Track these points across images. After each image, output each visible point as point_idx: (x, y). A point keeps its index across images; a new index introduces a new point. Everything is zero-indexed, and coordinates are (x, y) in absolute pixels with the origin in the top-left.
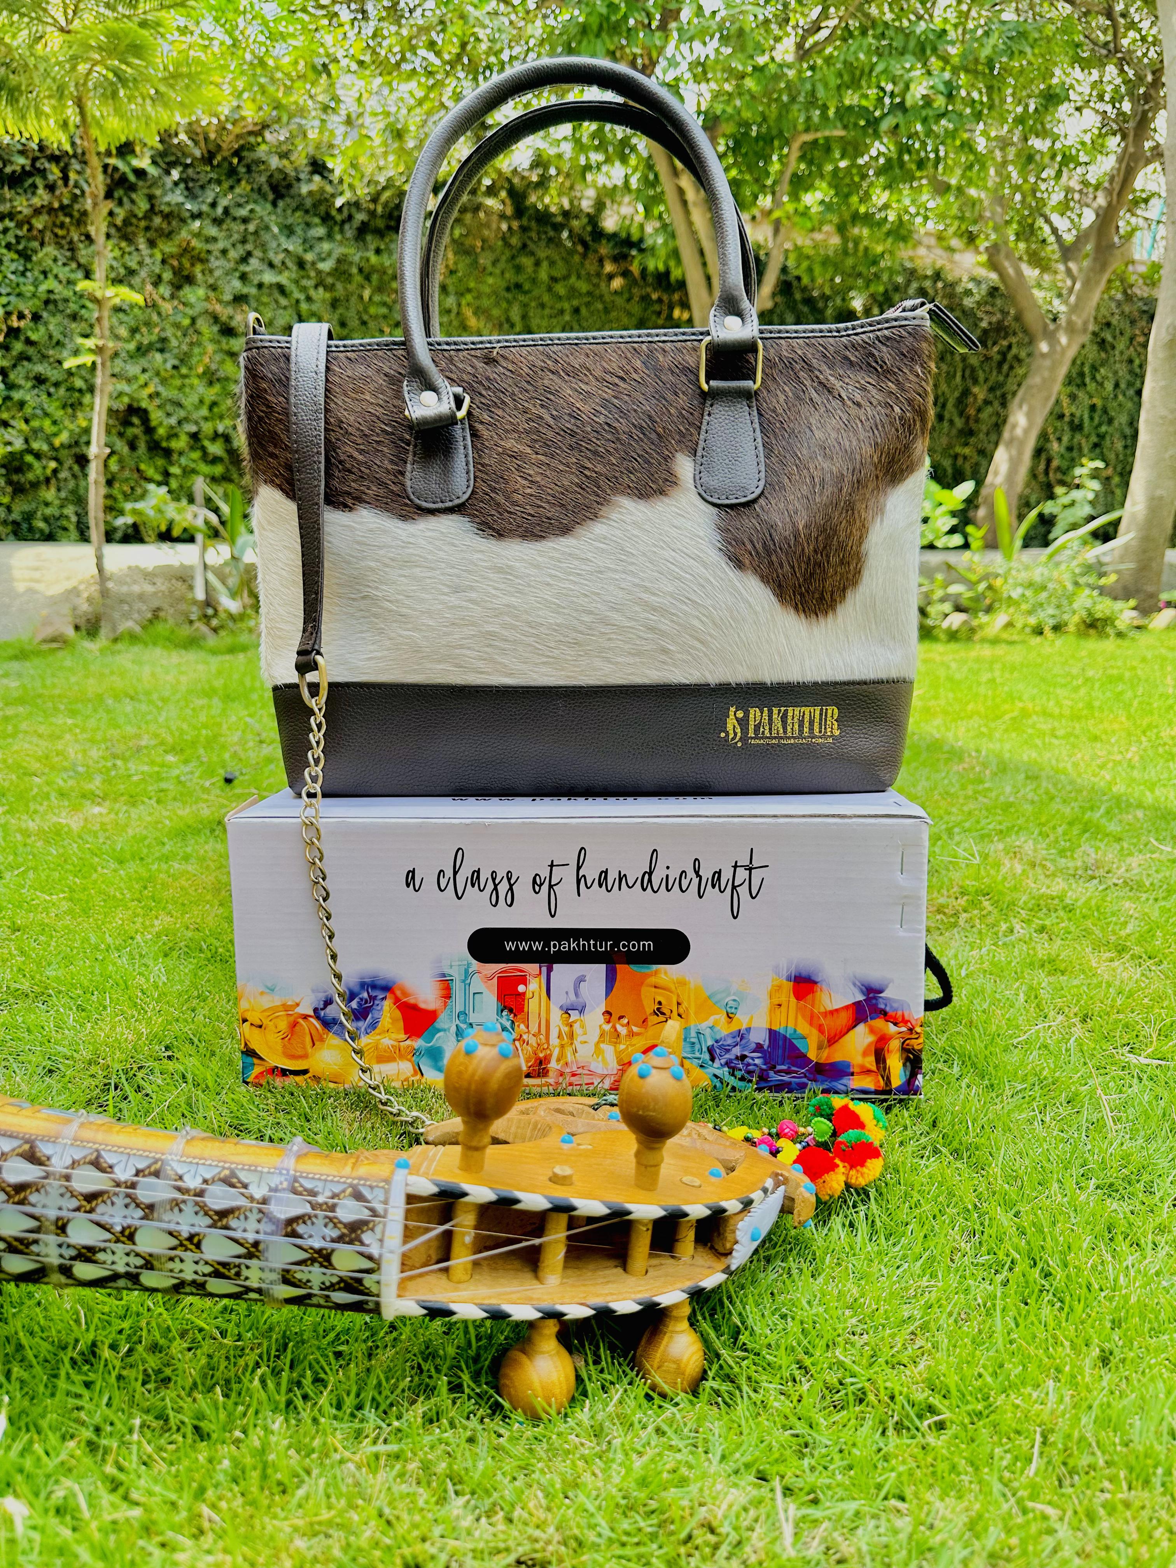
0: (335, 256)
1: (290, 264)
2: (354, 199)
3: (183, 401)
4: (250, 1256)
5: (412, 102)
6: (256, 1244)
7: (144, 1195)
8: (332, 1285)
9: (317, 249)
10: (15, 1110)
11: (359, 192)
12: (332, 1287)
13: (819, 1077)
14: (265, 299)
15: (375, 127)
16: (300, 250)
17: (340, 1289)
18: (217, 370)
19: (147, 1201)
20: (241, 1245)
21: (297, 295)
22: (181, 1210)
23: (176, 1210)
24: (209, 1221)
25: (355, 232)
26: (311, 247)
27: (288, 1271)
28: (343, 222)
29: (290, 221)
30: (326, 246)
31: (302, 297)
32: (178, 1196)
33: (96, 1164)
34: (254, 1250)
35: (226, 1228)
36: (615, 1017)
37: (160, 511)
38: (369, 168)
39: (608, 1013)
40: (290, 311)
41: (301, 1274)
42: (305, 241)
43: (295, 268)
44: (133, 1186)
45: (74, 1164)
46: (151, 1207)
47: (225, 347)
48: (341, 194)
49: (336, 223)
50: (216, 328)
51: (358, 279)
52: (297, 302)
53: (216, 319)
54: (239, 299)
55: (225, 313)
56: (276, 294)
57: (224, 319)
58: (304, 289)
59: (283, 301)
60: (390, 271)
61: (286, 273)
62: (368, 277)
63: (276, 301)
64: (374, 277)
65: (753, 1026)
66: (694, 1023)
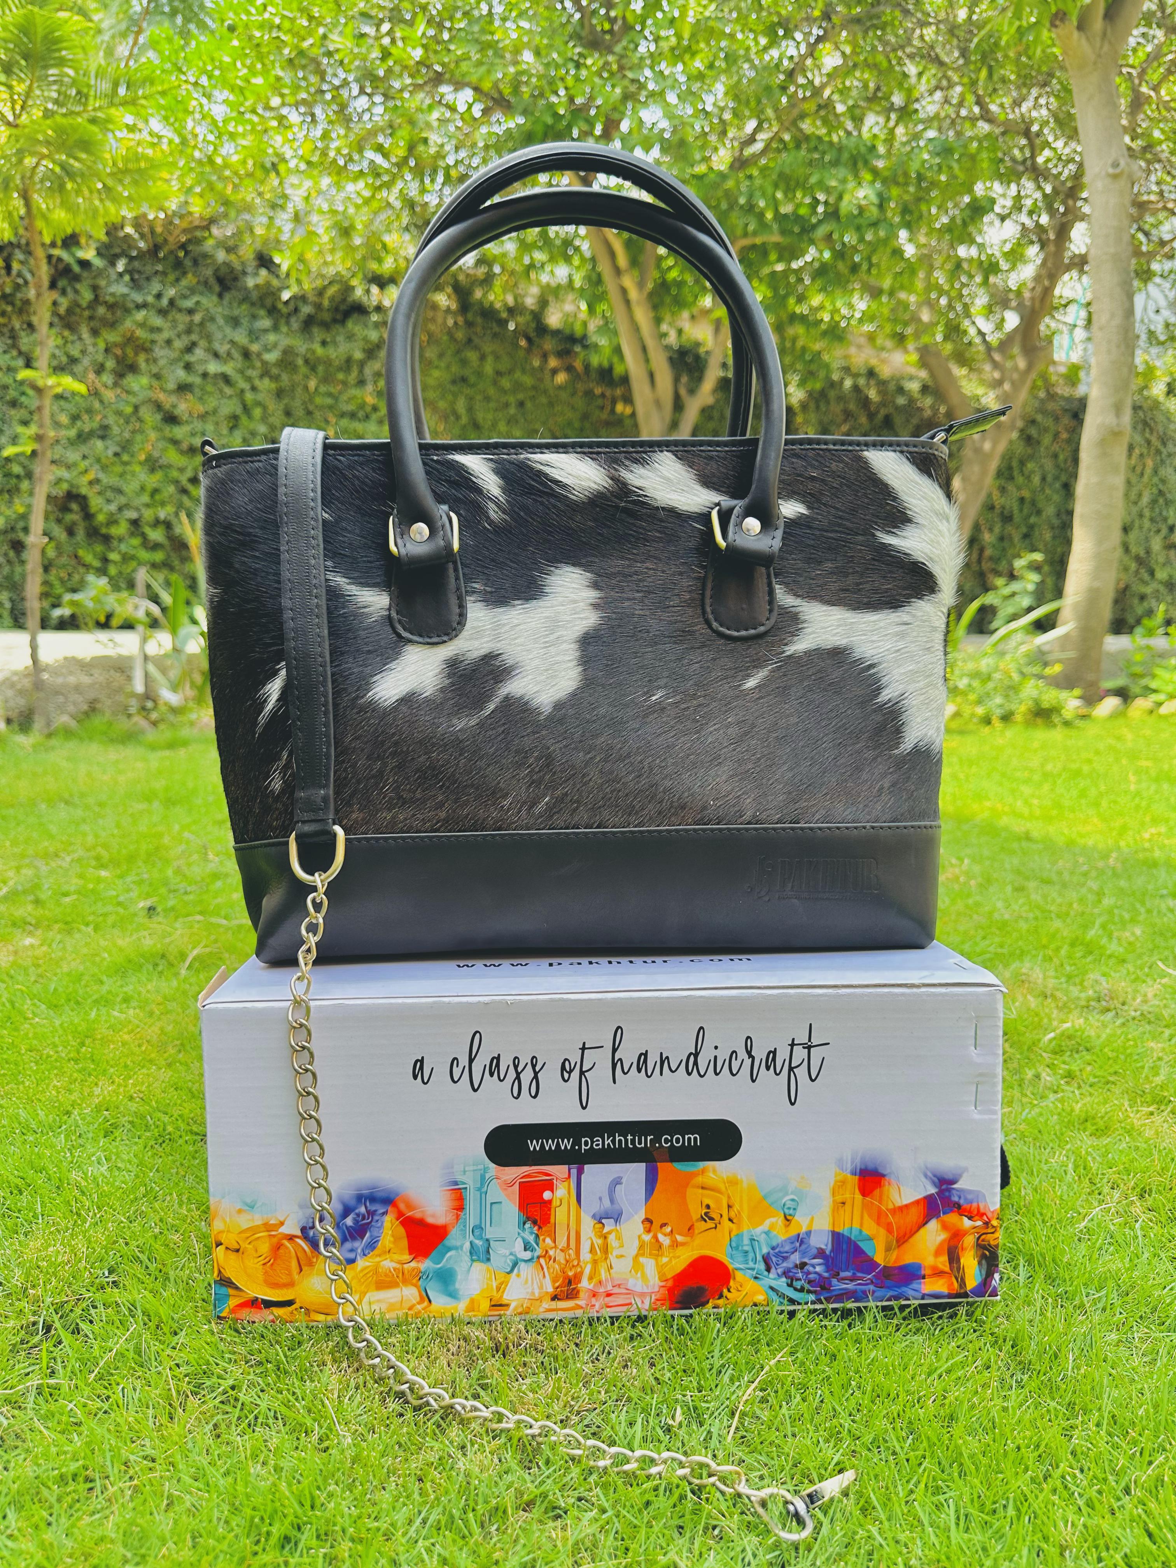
0: (281, 347)
1: (235, 355)
2: (301, 293)
3: (124, 488)
5: (359, 201)
9: (262, 340)
11: (306, 287)
13: (887, 1282)
14: (209, 390)
15: (321, 225)
16: (246, 341)
18: (160, 457)
21: (243, 385)
25: (301, 325)
26: (257, 338)
28: (289, 315)
29: (236, 312)
30: (272, 338)
31: (247, 387)
36: (656, 1225)
37: (100, 602)
38: (315, 264)
39: (648, 1220)
40: (235, 401)
42: (251, 332)
43: (240, 358)
47: (168, 435)
48: (288, 287)
49: (282, 315)
50: (159, 417)
51: (304, 370)
52: (242, 391)
53: (159, 407)
54: (183, 388)
55: (168, 401)
56: (222, 384)
57: (167, 407)
58: (249, 379)
59: (228, 391)
60: (337, 363)
61: (231, 364)
62: (313, 369)
63: (221, 391)
64: (321, 369)
65: (815, 1227)
66: (747, 1229)
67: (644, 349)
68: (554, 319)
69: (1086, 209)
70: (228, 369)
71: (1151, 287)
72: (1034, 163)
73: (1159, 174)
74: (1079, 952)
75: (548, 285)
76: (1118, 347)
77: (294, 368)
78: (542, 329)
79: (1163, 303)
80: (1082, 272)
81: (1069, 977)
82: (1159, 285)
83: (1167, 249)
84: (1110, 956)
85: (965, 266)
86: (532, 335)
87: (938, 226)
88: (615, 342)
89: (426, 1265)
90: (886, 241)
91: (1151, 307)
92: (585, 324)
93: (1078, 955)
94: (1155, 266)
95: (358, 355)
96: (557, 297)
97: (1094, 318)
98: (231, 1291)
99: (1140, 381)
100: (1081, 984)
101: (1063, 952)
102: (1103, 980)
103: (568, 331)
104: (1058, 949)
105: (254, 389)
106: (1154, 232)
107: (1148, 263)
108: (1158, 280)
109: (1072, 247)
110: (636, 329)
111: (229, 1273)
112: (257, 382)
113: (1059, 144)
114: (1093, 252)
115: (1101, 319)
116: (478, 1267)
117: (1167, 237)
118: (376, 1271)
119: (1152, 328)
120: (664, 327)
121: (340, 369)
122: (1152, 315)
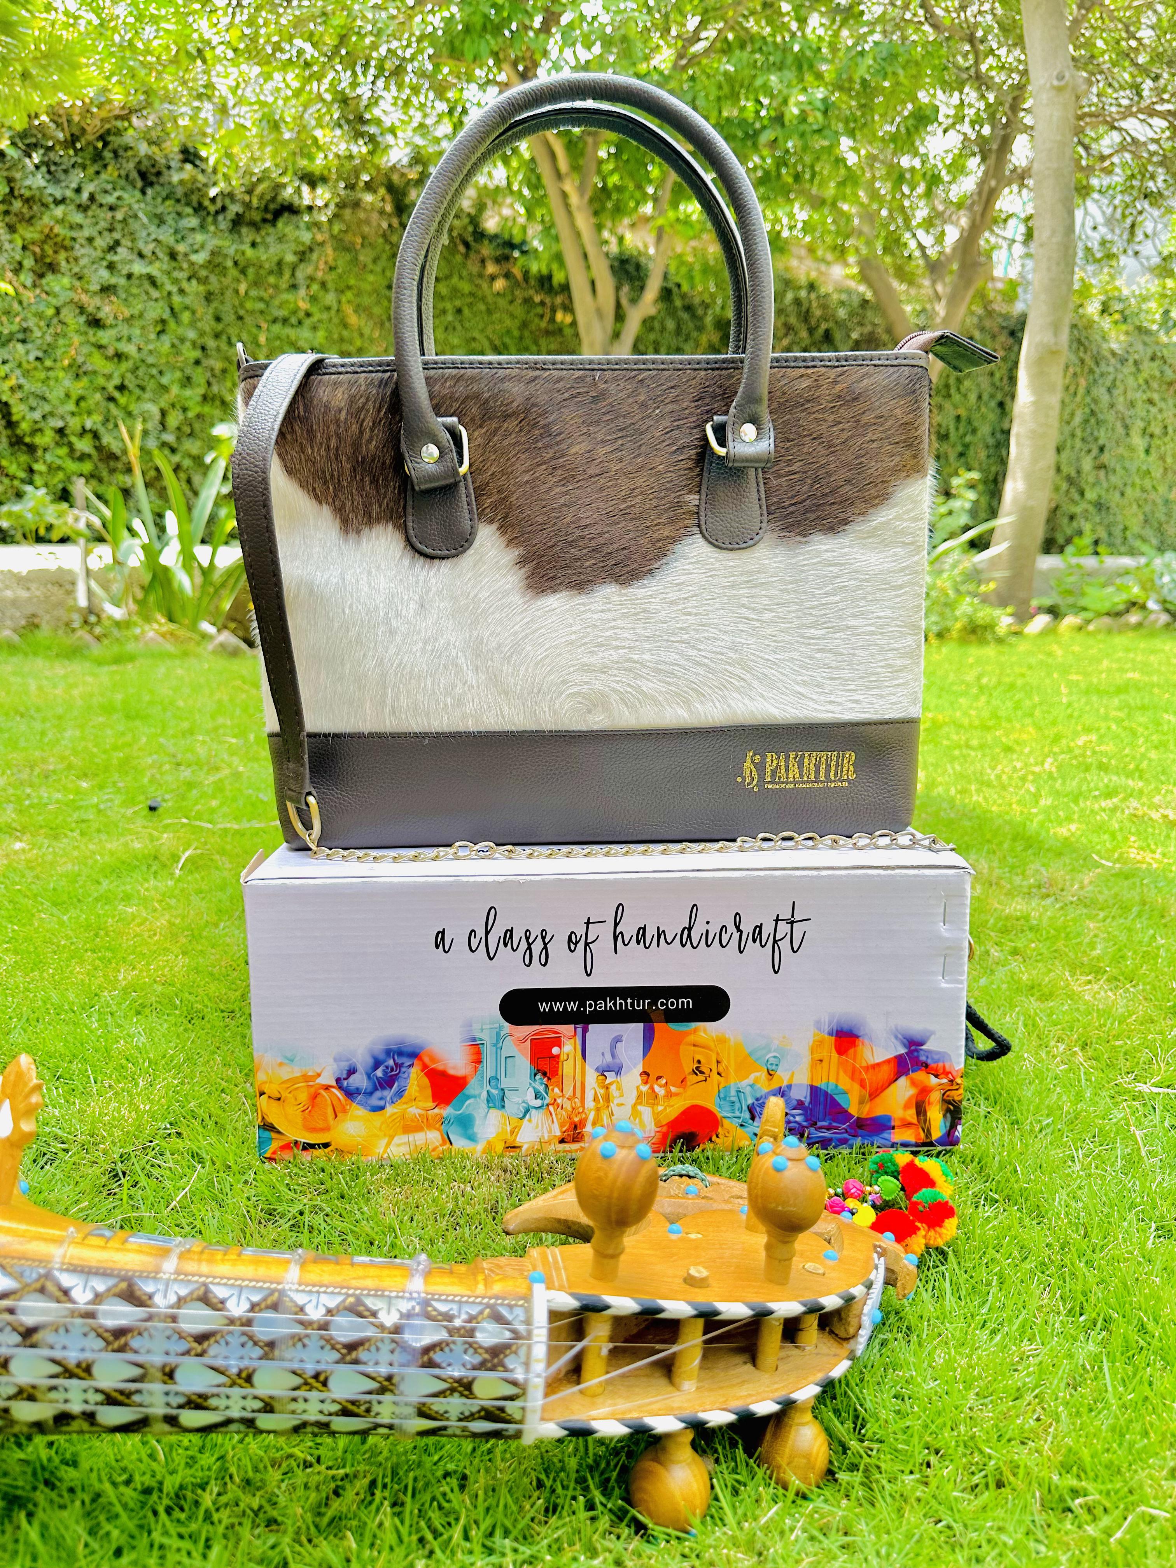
0: (209, 247)
1: (161, 255)
2: (229, 189)
3: (47, 395)
4: (382, 1390)
5: (289, 93)
6: (389, 1378)
7: (262, 1332)
8: (472, 1414)
9: (190, 241)
10: (100, 1242)
11: (234, 183)
12: (472, 1417)
13: (860, 1132)
14: (135, 291)
15: (248, 116)
16: (171, 240)
17: (481, 1418)
18: (84, 363)
19: (266, 1338)
20: (373, 1379)
21: (169, 287)
22: (304, 1346)
23: (299, 1345)
24: (336, 1356)
25: (230, 224)
26: (183, 238)
27: (424, 1404)
28: (217, 213)
29: (160, 210)
30: (199, 237)
31: (174, 289)
32: (298, 1330)
33: (206, 1299)
34: (387, 1385)
35: (356, 1362)
36: (653, 1077)
37: (39, 514)
38: (243, 160)
39: (645, 1073)
40: (161, 303)
41: (438, 1405)
42: (176, 232)
43: (166, 259)
44: (249, 1323)
45: (181, 1302)
46: (271, 1345)
47: (93, 340)
48: (215, 184)
49: (208, 213)
50: (82, 319)
51: (233, 272)
52: (169, 294)
53: (82, 310)
54: (106, 290)
55: (91, 303)
56: (147, 285)
57: (91, 309)
58: (176, 281)
59: (155, 294)
60: (267, 266)
61: (157, 264)
62: (243, 272)
63: (147, 293)
64: (251, 271)
65: (794, 1082)
66: (734, 1082)
67: (585, 256)
68: (491, 224)
69: (1028, 120)
70: (154, 270)
71: (1089, 203)
72: (978, 72)
73: (1101, 85)
74: (1019, 846)
75: (486, 187)
76: (1058, 264)
77: (224, 271)
78: (480, 235)
79: (1100, 219)
80: (1022, 185)
81: (1012, 868)
82: (1097, 201)
83: (1107, 163)
84: (1048, 850)
85: (908, 176)
86: (470, 239)
87: (880, 134)
88: (555, 248)
89: (448, 1111)
90: (829, 149)
91: (1089, 223)
92: (524, 229)
93: (1019, 849)
94: (1095, 182)
95: (290, 258)
96: (494, 202)
97: (1036, 234)
98: (273, 1135)
99: (1076, 300)
100: (1023, 874)
101: (1006, 846)
102: (1043, 870)
103: (506, 236)
104: (1001, 843)
105: (181, 291)
106: (1094, 146)
107: (1087, 177)
108: (1096, 196)
109: (1014, 159)
110: (578, 234)
111: (271, 1119)
112: (185, 285)
113: (1003, 52)
114: (1035, 166)
115: (1042, 234)
116: (494, 1114)
117: (1107, 152)
118: (403, 1117)
119: (1089, 244)
120: (606, 234)
121: (271, 272)
122: (1089, 232)
